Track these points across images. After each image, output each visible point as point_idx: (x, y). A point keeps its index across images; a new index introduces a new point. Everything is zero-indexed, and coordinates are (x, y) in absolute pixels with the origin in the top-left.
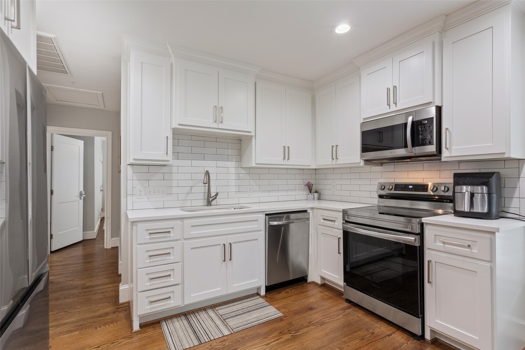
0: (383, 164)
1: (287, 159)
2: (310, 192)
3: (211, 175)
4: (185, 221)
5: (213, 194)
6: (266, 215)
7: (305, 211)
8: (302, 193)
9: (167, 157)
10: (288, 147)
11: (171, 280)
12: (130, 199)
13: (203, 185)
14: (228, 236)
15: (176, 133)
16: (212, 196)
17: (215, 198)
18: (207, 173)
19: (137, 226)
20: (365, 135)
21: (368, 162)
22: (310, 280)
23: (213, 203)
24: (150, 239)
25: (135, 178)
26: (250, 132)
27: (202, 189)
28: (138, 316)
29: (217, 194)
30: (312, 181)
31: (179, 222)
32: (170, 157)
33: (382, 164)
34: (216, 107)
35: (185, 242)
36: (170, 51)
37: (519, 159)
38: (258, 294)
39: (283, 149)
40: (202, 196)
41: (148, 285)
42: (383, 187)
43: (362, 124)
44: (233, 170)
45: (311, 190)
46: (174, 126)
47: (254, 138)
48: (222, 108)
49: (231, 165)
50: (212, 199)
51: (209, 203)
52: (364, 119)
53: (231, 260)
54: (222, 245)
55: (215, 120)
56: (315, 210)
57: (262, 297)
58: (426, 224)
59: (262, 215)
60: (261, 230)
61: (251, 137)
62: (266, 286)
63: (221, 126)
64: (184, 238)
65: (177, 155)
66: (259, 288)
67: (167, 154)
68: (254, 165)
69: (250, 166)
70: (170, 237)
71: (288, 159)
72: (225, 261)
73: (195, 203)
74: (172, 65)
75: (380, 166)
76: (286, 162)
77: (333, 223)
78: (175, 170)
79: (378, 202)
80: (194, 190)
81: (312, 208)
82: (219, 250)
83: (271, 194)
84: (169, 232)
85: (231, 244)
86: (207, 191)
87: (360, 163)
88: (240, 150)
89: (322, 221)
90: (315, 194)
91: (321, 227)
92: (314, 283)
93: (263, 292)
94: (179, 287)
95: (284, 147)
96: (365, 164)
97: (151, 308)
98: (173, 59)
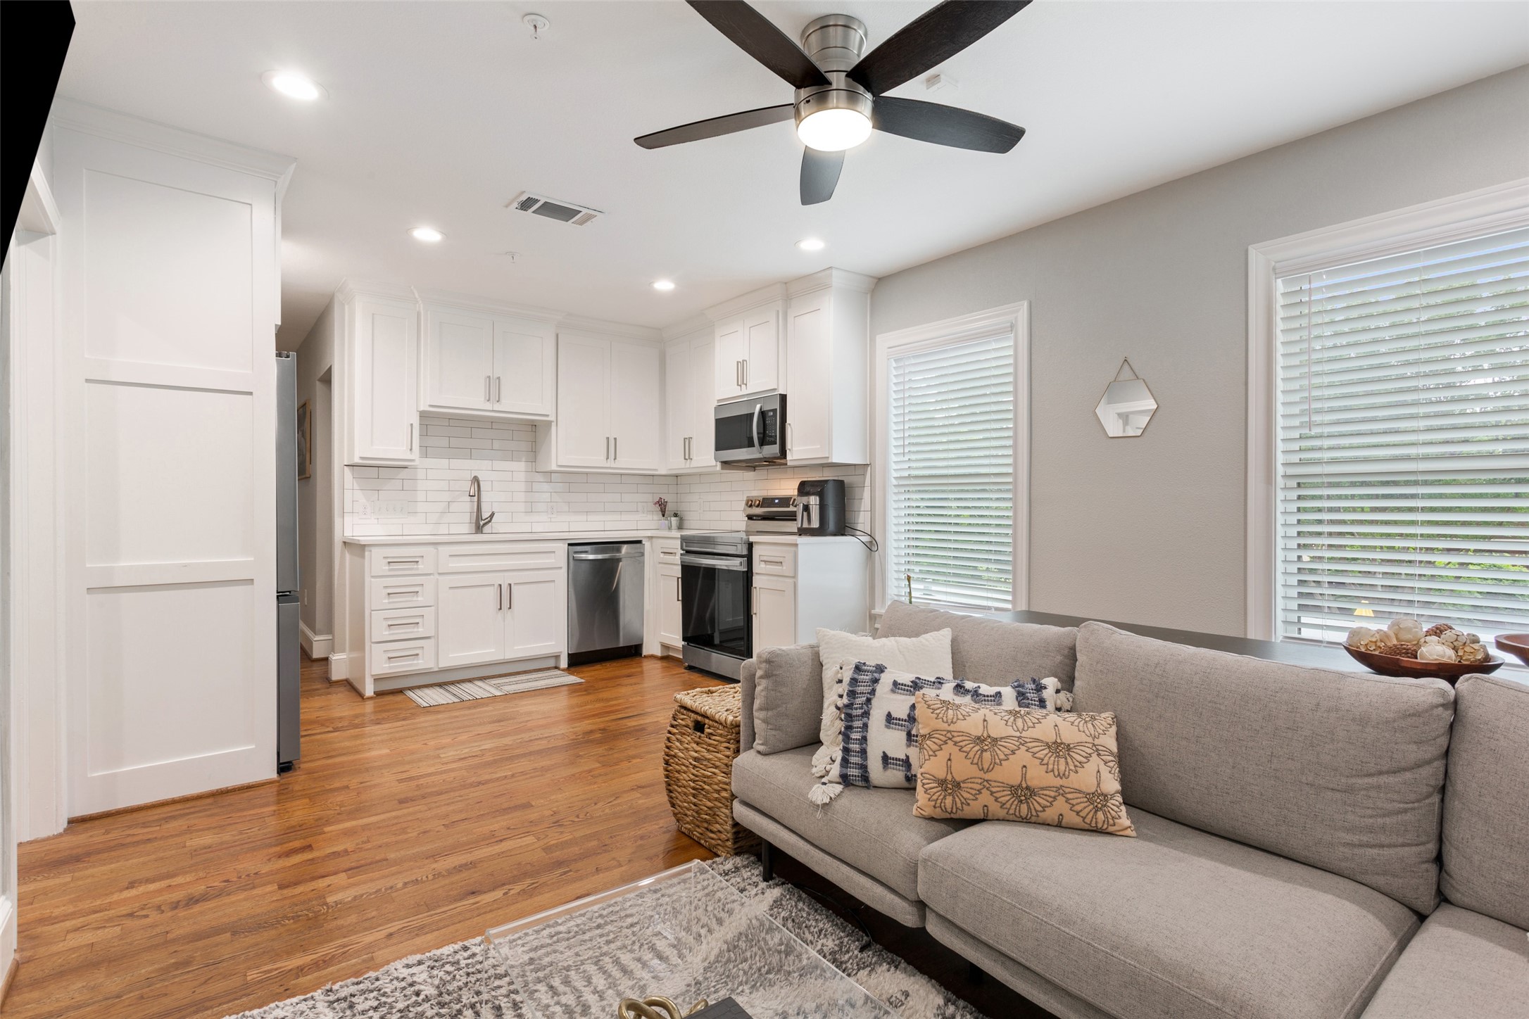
0: (757, 468)
1: (613, 458)
2: (663, 516)
3: (481, 483)
4: (441, 548)
5: (485, 515)
6: (569, 545)
7: (639, 542)
8: (650, 517)
9: (411, 454)
10: (615, 439)
11: (420, 631)
12: (347, 518)
13: (468, 499)
14: (506, 574)
15: (424, 416)
16: (483, 518)
17: (490, 521)
18: (476, 480)
19: (371, 551)
20: (720, 423)
21: (726, 464)
22: (645, 652)
23: (486, 529)
24: (390, 570)
25: (356, 486)
26: (547, 416)
27: (467, 506)
28: (372, 676)
29: (492, 515)
30: (666, 497)
31: (431, 549)
32: (416, 454)
33: (754, 468)
34: (489, 377)
35: (441, 578)
36: (417, 296)
37: (855, 465)
38: (556, 668)
39: (605, 441)
40: (467, 518)
41: (387, 634)
42: (750, 502)
43: (718, 408)
44: (521, 476)
45: (665, 512)
46: (422, 409)
47: (554, 425)
48: (499, 378)
49: (518, 468)
50: (483, 522)
51: (479, 529)
52: (719, 401)
53: (510, 608)
54: (496, 586)
55: (487, 398)
56: (654, 540)
57: (563, 670)
58: (757, 543)
59: (562, 545)
60: (561, 568)
61: (551, 422)
62: (568, 654)
63: (497, 407)
64: (439, 572)
65: (425, 451)
66: (557, 657)
67: (411, 450)
68: (554, 467)
69: (548, 469)
70: (417, 569)
71: (615, 459)
72: (501, 609)
73: (454, 530)
74: (419, 314)
75: (751, 471)
76: (611, 463)
77: (673, 557)
78: (421, 474)
79: (747, 526)
80: (453, 507)
81: (651, 538)
82: (492, 593)
83: (591, 517)
84: (417, 562)
85: (510, 585)
86: (475, 511)
87: (716, 466)
88: (534, 443)
89: (662, 555)
90: (673, 519)
91: (661, 565)
92: (653, 657)
93: (564, 663)
94: (432, 641)
95: (608, 438)
96: (722, 469)
97: (390, 668)
98: (422, 306)
